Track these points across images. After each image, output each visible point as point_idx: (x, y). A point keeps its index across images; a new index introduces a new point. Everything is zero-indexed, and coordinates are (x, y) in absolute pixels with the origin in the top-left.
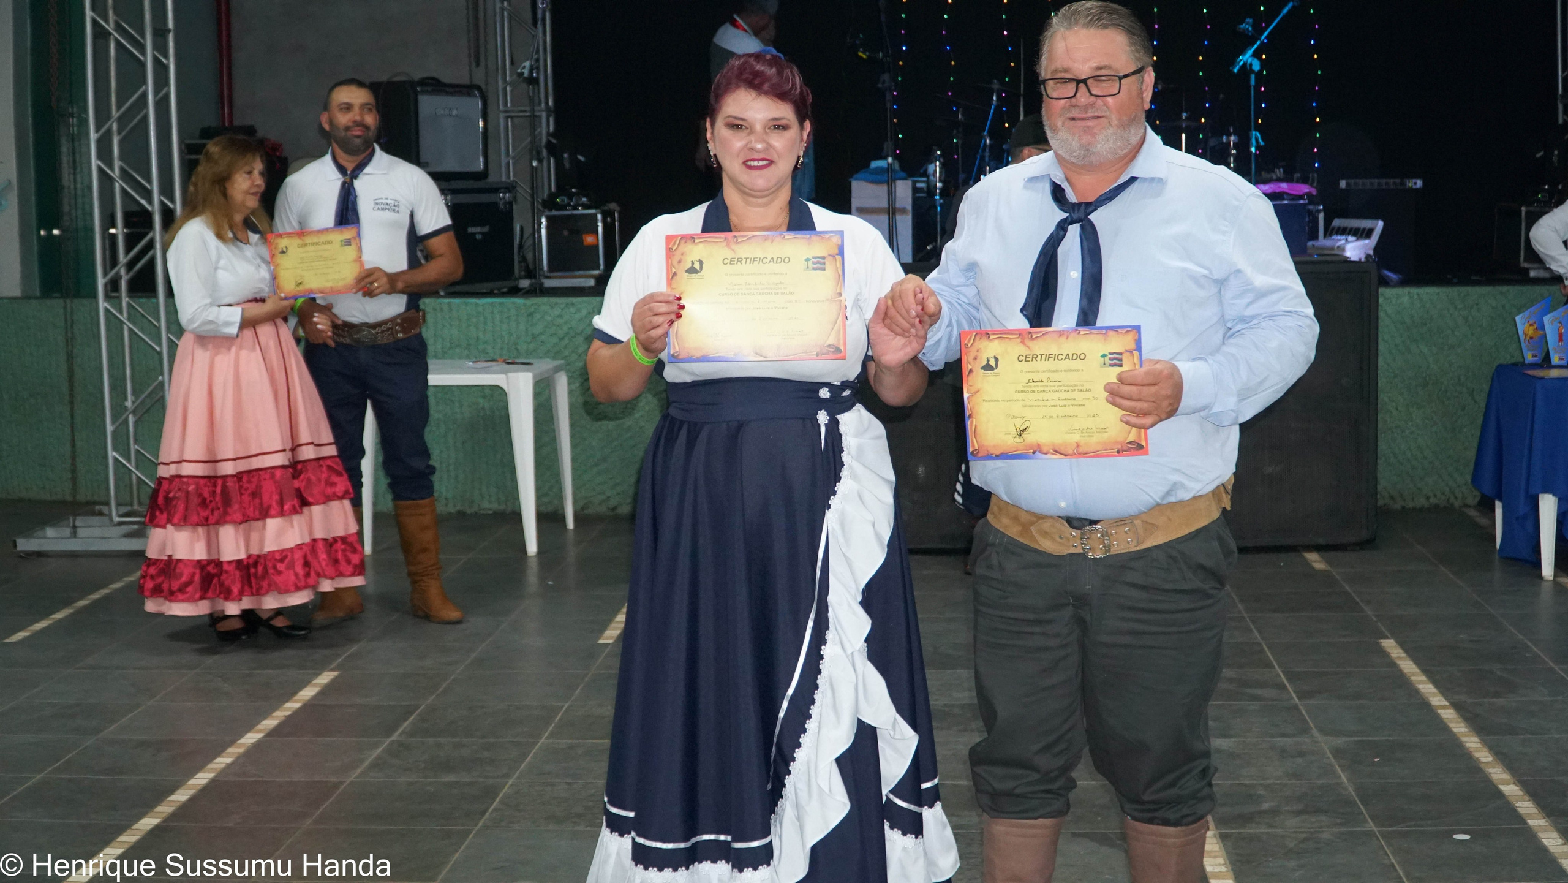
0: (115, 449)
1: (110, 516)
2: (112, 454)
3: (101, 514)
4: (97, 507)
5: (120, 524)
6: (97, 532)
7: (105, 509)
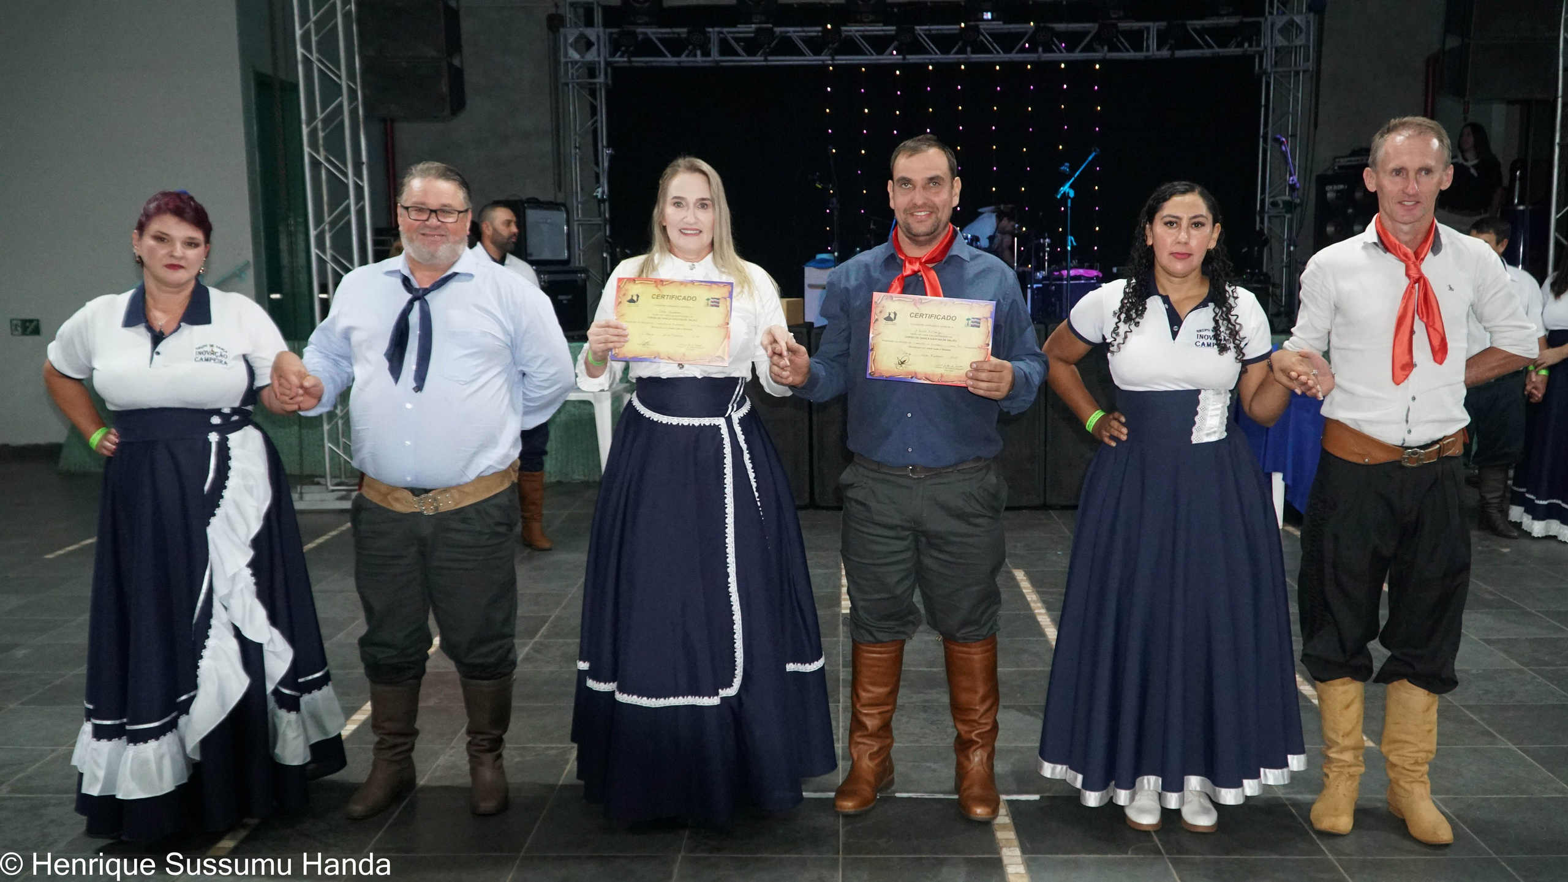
0: (331, 440)
1: (326, 485)
2: (328, 445)
3: (318, 484)
4: (316, 480)
5: (333, 491)
6: (318, 496)
7: (322, 481)
